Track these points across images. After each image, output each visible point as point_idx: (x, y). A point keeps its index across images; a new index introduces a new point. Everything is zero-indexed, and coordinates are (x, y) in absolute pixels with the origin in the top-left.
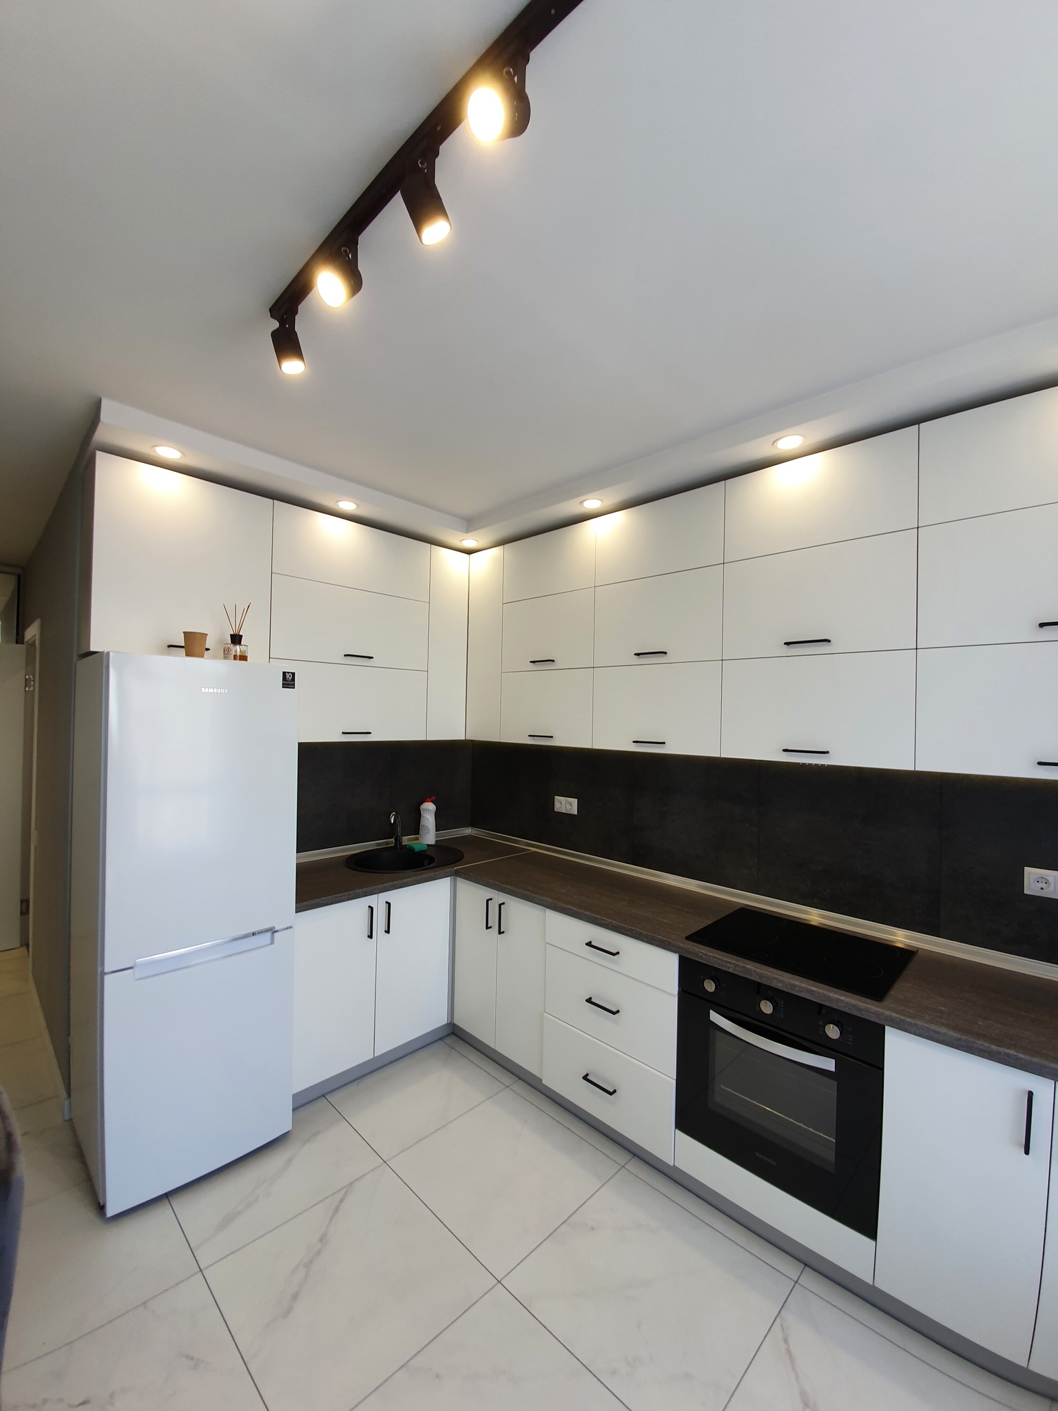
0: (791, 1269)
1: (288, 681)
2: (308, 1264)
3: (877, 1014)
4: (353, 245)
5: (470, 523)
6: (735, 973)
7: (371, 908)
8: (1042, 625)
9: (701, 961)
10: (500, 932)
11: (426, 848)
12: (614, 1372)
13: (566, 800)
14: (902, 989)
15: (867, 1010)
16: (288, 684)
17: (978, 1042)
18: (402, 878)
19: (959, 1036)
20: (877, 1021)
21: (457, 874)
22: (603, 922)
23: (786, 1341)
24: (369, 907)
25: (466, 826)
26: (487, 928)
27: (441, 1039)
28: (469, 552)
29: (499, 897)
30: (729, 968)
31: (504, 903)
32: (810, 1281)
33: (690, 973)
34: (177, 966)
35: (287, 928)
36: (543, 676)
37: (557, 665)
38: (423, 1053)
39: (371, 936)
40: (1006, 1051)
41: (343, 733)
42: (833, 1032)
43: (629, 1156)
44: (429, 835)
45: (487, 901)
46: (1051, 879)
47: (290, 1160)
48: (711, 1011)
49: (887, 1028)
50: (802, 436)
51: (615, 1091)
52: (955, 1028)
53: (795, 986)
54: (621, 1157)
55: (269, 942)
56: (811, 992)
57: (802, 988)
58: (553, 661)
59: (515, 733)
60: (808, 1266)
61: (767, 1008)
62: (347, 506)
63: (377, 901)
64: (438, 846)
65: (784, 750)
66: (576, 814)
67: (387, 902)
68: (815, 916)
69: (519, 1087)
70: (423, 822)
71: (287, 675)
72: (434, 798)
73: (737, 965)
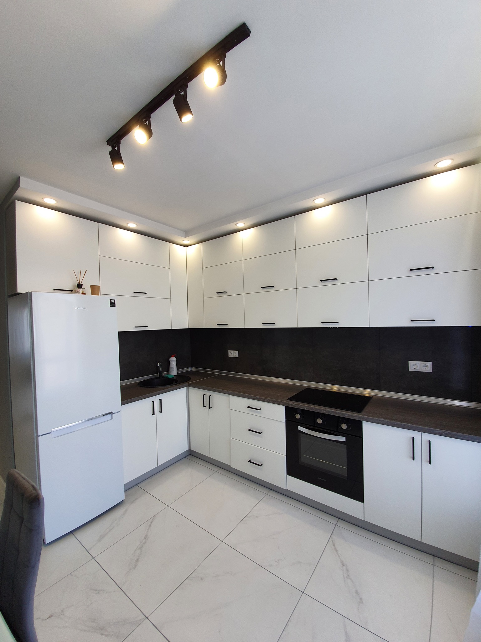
0: (334, 521)
1: (113, 303)
2: (141, 548)
3: (359, 417)
4: (148, 118)
5: (187, 233)
6: (307, 410)
7: (153, 402)
8: (411, 270)
9: (294, 407)
10: (210, 408)
11: (173, 377)
12: (271, 566)
13: (233, 352)
14: (368, 408)
15: (356, 416)
16: (112, 305)
17: (394, 422)
18: (165, 389)
19: (388, 421)
20: (359, 420)
21: (189, 386)
22: (254, 397)
23: (334, 545)
24: (152, 401)
25: (189, 367)
26: (204, 406)
27: (185, 457)
28: (186, 246)
29: (208, 393)
30: (305, 408)
31: (211, 396)
32: (341, 524)
33: (290, 412)
34: (70, 431)
35: (118, 412)
36: (222, 298)
37: (229, 293)
38: (178, 463)
39: (154, 414)
40: (404, 423)
41: (135, 327)
42: (344, 426)
43: (268, 490)
44: (174, 371)
45: (204, 395)
46: (418, 364)
47: (126, 511)
48: (299, 426)
49: (363, 422)
50: (324, 198)
51: (262, 465)
52: (386, 419)
53: (329, 411)
54: (266, 491)
55: (110, 419)
56: (335, 413)
57: (332, 411)
58: (226, 292)
59: (211, 324)
60: (340, 519)
61: (320, 421)
62: (132, 225)
63: (156, 399)
64: (178, 375)
65: (322, 323)
66: (238, 357)
67: (160, 399)
68: (335, 388)
69: (221, 471)
70: (171, 366)
71: (112, 301)
72: (175, 355)
73: (308, 407)
